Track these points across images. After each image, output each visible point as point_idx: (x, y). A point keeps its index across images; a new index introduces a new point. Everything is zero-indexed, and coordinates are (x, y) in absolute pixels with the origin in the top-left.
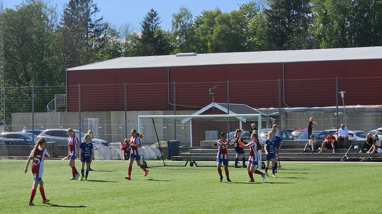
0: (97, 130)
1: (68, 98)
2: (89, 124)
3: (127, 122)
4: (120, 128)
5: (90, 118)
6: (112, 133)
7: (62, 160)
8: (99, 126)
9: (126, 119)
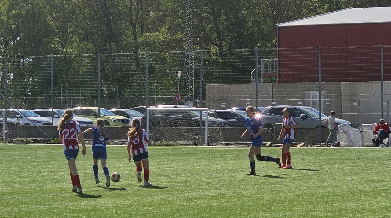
0: (323, 107)
1: (279, 64)
2: (311, 99)
4: (354, 104)
5: (312, 91)
6: (342, 111)
7: (297, 147)
8: (326, 101)
9: (382, 92)
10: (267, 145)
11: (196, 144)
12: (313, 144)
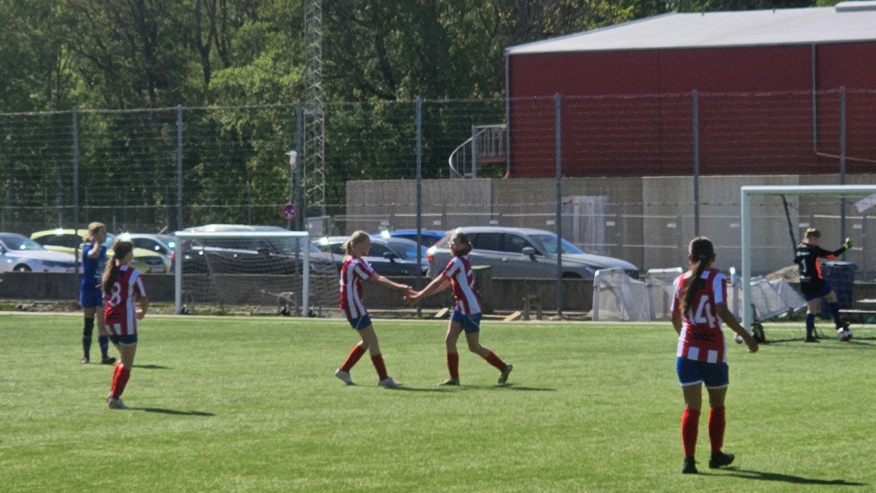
0: (601, 231)
1: (512, 135)
2: (576, 214)
3: (701, 207)
5: (579, 197)
6: (646, 241)
7: (505, 321)
8: (608, 219)
9: (697, 198)
10: (437, 316)
11: (285, 313)
12: (544, 314)
